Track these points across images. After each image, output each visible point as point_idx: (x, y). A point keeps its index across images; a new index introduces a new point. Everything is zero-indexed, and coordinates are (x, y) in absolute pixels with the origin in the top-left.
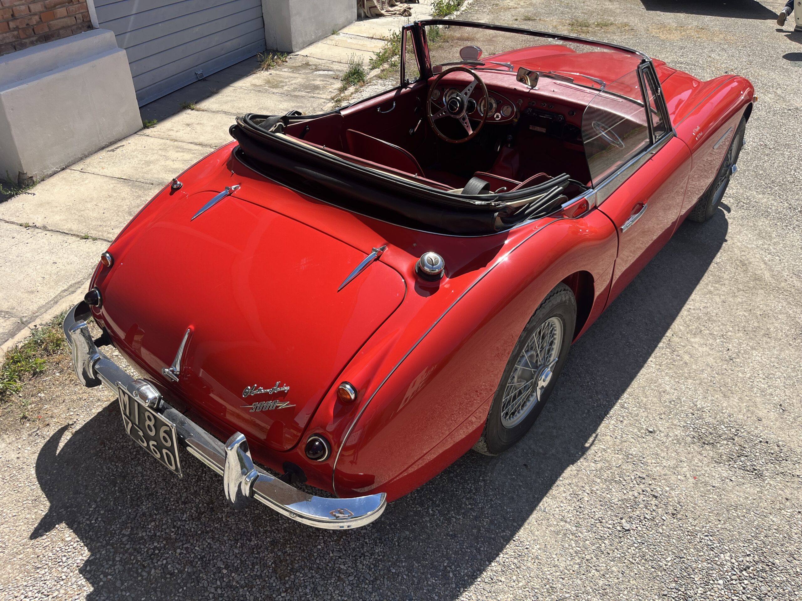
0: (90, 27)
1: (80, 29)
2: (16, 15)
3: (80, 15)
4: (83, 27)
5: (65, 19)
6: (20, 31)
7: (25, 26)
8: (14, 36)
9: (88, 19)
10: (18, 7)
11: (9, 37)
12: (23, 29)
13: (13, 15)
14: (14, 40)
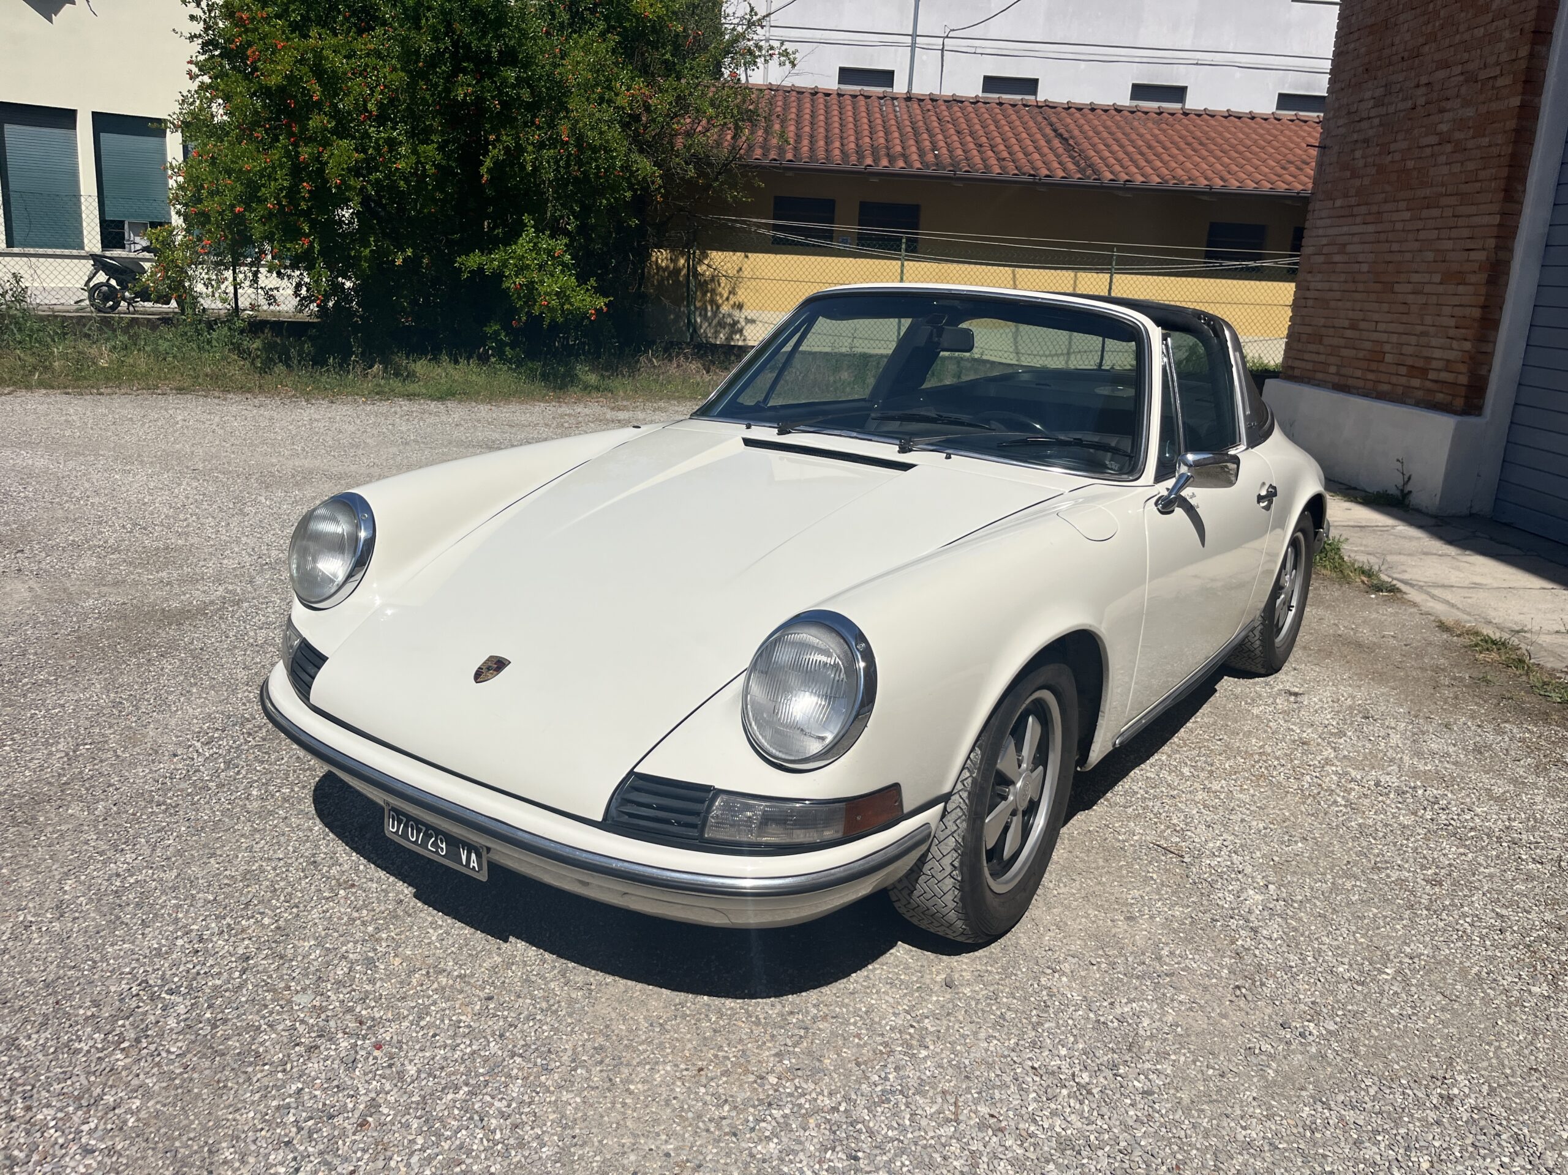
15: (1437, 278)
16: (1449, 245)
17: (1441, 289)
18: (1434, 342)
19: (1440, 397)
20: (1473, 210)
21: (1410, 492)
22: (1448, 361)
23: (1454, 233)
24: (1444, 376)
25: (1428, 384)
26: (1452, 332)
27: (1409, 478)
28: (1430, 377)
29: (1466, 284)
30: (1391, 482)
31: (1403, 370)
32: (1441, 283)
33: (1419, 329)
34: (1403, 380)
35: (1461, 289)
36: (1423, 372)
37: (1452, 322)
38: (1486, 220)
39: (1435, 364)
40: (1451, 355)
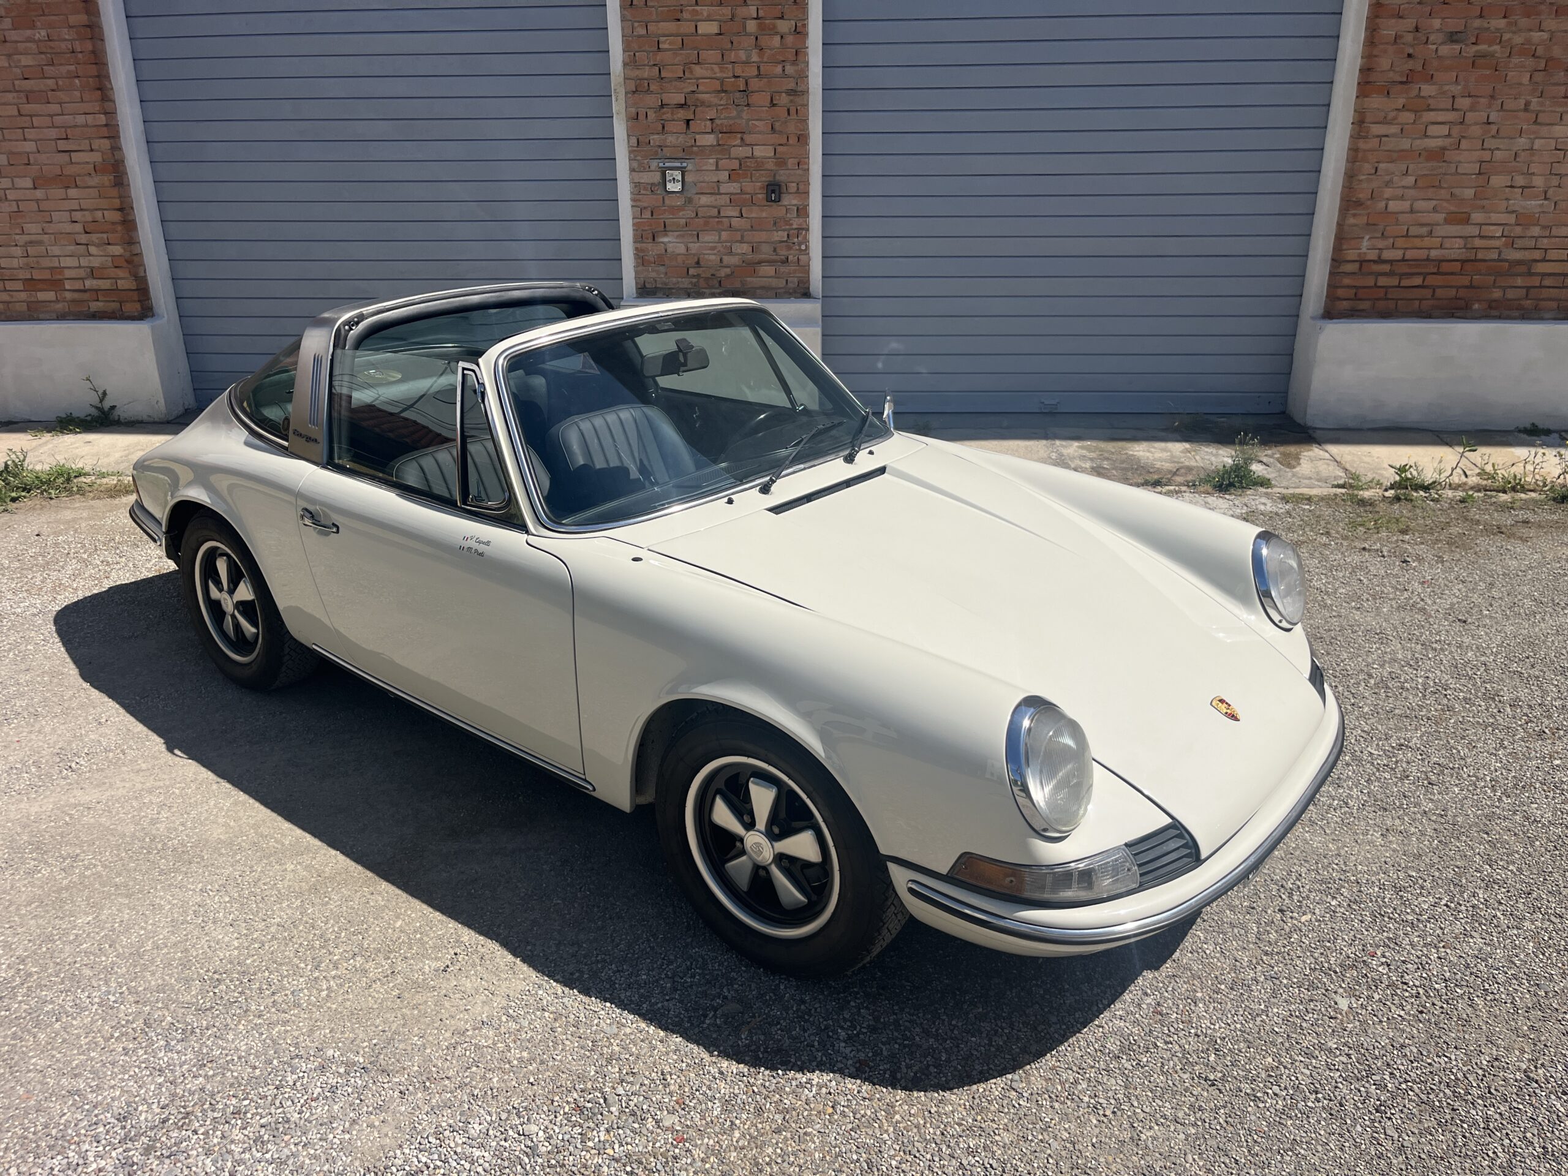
0: (806, 294)
1: (790, 294)
2: (702, 263)
3: (796, 280)
4: (795, 292)
5: (770, 279)
6: (701, 280)
7: (709, 276)
8: (691, 282)
9: (806, 285)
10: (706, 256)
11: (685, 283)
12: (707, 279)
13: (698, 263)
14: (690, 286)
15: (28, 183)
16: (30, 146)
17: (39, 194)
18: (56, 250)
19: (95, 306)
20: (54, 108)
21: (113, 408)
22: (92, 269)
23: (30, 134)
24: (89, 283)
25: (68, 295)
26: (83, 239)
27: (105, 393)
28: (67, 287)
29: (77, 186)
30: (83, 402)
31: (19, 285)
32: (35, 188)
33: (22, 239)
34: (23, 296)
35: (73, 192)
36: (55, 284)
37: (78, 228)
38: (80, 120)
39: (68, 273)
40: (96, 262)
